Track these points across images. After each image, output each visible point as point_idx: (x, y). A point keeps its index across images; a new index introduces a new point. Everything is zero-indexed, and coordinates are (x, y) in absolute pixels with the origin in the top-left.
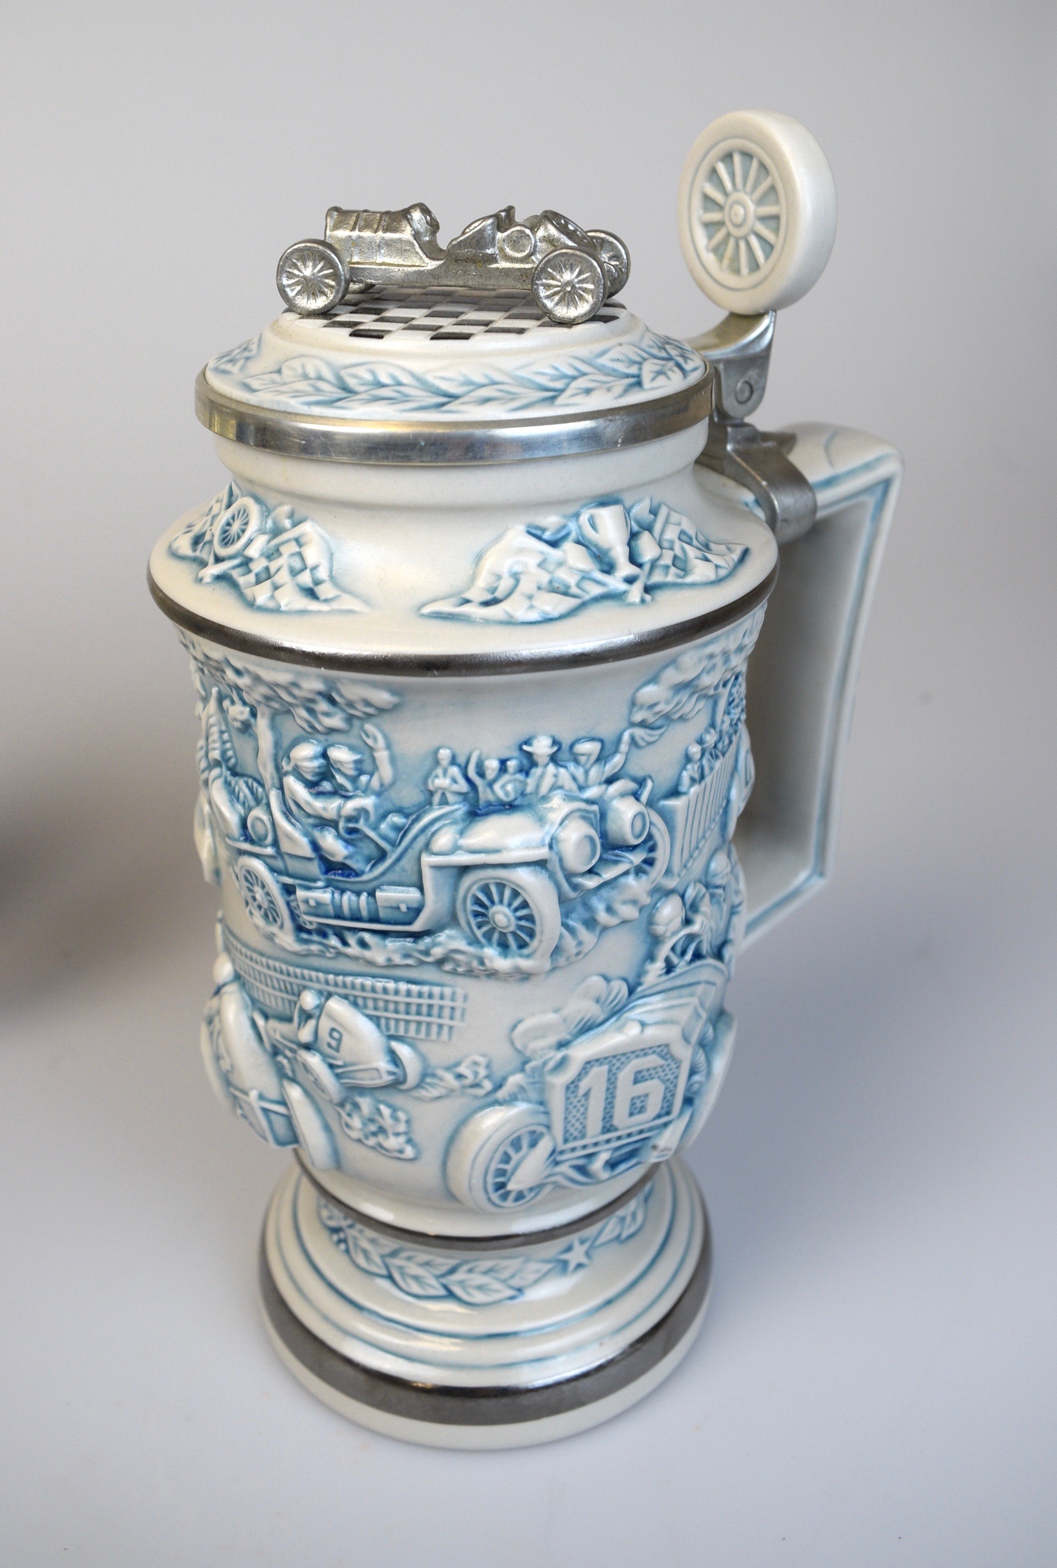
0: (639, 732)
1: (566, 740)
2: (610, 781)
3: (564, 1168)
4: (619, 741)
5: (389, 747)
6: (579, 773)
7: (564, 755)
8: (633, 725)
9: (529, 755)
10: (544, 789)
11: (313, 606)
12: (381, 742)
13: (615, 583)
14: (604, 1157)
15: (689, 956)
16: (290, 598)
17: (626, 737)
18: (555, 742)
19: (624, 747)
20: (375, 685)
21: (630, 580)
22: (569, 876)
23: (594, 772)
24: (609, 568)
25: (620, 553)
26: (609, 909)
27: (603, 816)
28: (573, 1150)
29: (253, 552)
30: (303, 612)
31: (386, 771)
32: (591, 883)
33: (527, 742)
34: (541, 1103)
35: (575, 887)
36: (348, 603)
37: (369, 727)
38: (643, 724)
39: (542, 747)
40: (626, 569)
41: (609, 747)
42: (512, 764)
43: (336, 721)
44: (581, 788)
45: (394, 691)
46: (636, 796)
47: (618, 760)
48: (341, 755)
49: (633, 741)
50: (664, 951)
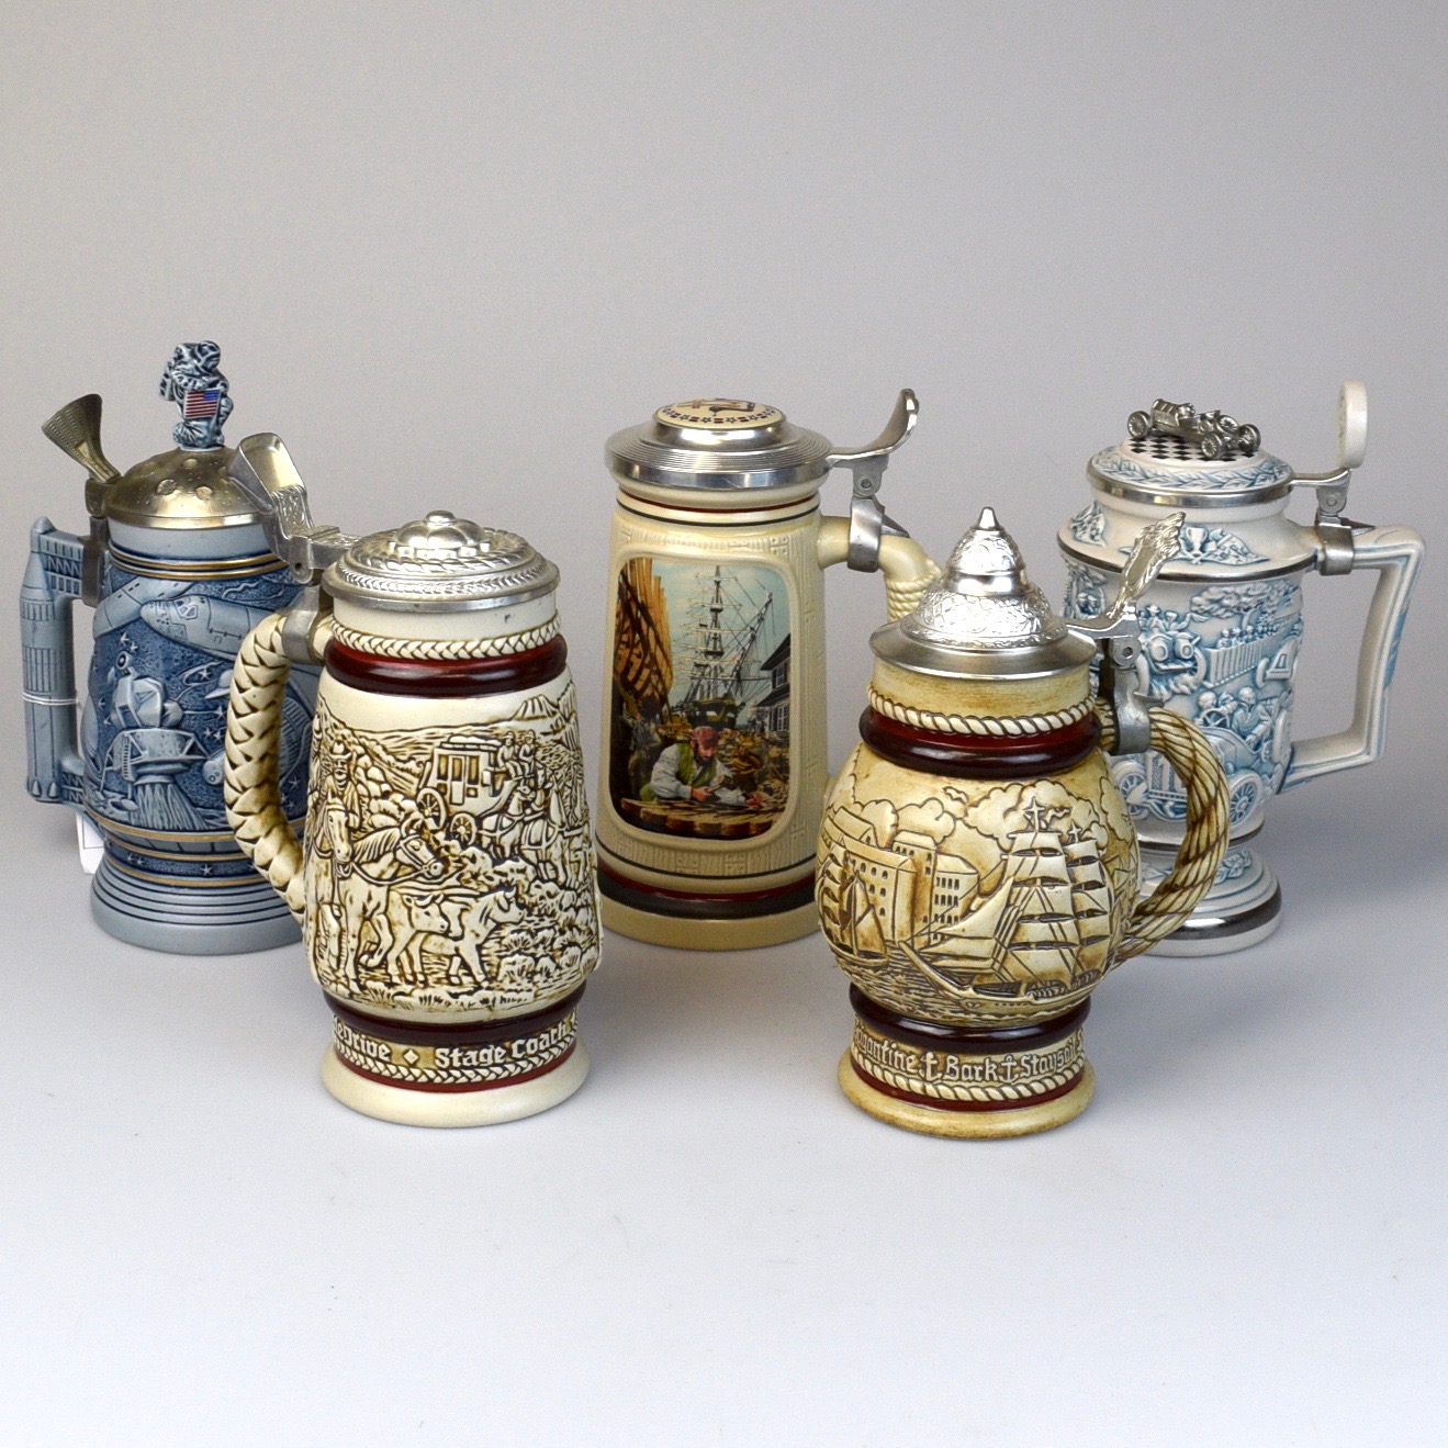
0: (1195, 615)
1: (1163, 610)
2: (1180, 631)
3: (1151, 801)
4: (1185, 616)
5: (1105, 597)
6: (1167, 624)
7: (1162, 615)
8: (1192, 611)
9: (1148, 612)
10: (1153, 625)
11: (1091, 541)
12: (1102, 596)
13: (1190, 555)
14: (1171, 804)
15: (1218, 722)
16: (1086, 537)
17: (1188, 615)
18: (1158, 609)
19: (1187, 619)
20: (1099, 572)
21: (1196, 556)
22: (1154, 661)
23: (1174, 624)
24: (1190, 549)
25: (1197, 546)
26: (1176, 685)
27: (1174, 643)
28: (1156, 794)
29: (1085, 520)
30: (1087, 543)
31: (1103, 607)
32: (1163, 667)
33: (1149, 606)
34: (1144, 765)
35: (1157, 667)
36: (1102, 543)
37: (1100, 589)
38: (1196, 612)
39: (1153, 609)
40: (1197, 551)
41: (1181, 617)
42: (1143, 614)
43: (1090, 585)
44: (1167, 630)
45: (1105, 575)
46: (1191, 640)
47: (1184, 624)
48: (1091, 599)
49: (1192, 618)
50: (1204, 714)
